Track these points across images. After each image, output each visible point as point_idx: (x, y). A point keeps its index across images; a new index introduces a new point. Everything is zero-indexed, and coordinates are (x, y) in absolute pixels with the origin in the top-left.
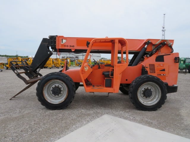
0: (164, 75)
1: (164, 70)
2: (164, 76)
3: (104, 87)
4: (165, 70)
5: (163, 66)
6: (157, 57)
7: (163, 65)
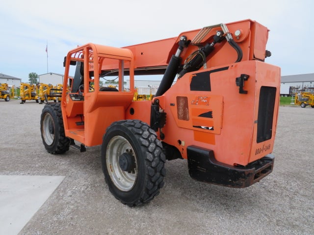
0: (208, 128)
1: (209, 115)
2: (207, 131)
4: (213, 114)
5: (207, 104)
7: (208, 99)
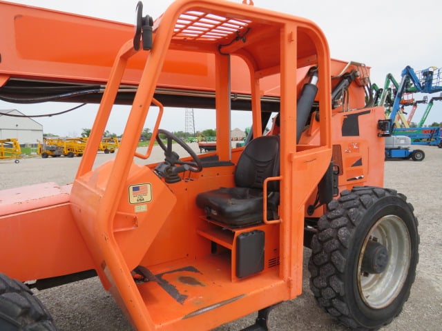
3: (230, 279)
6: (345, 120)
